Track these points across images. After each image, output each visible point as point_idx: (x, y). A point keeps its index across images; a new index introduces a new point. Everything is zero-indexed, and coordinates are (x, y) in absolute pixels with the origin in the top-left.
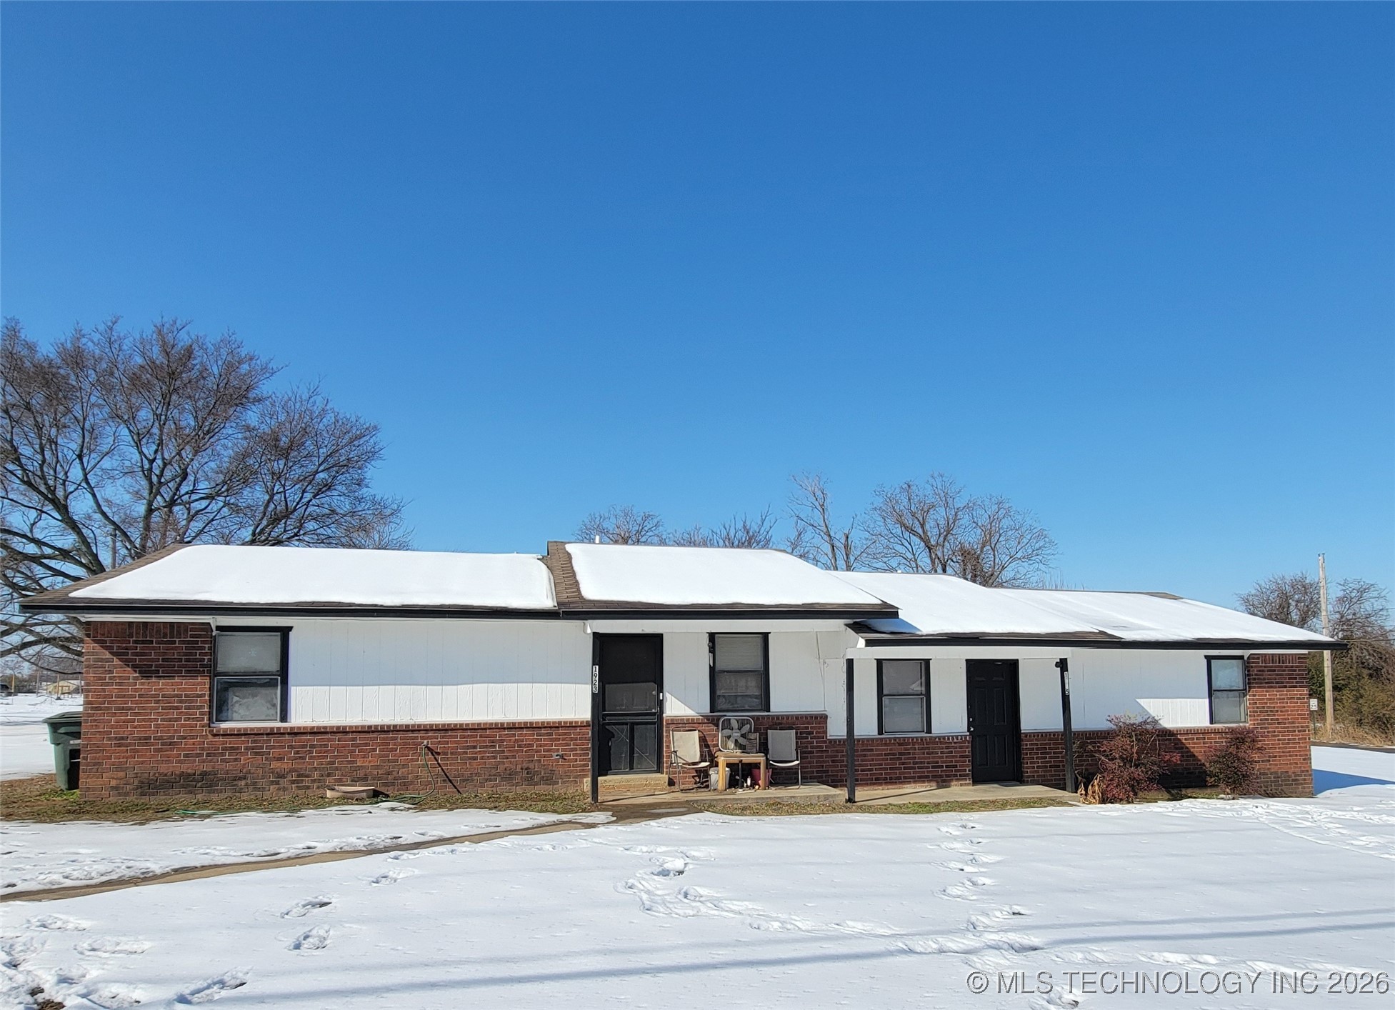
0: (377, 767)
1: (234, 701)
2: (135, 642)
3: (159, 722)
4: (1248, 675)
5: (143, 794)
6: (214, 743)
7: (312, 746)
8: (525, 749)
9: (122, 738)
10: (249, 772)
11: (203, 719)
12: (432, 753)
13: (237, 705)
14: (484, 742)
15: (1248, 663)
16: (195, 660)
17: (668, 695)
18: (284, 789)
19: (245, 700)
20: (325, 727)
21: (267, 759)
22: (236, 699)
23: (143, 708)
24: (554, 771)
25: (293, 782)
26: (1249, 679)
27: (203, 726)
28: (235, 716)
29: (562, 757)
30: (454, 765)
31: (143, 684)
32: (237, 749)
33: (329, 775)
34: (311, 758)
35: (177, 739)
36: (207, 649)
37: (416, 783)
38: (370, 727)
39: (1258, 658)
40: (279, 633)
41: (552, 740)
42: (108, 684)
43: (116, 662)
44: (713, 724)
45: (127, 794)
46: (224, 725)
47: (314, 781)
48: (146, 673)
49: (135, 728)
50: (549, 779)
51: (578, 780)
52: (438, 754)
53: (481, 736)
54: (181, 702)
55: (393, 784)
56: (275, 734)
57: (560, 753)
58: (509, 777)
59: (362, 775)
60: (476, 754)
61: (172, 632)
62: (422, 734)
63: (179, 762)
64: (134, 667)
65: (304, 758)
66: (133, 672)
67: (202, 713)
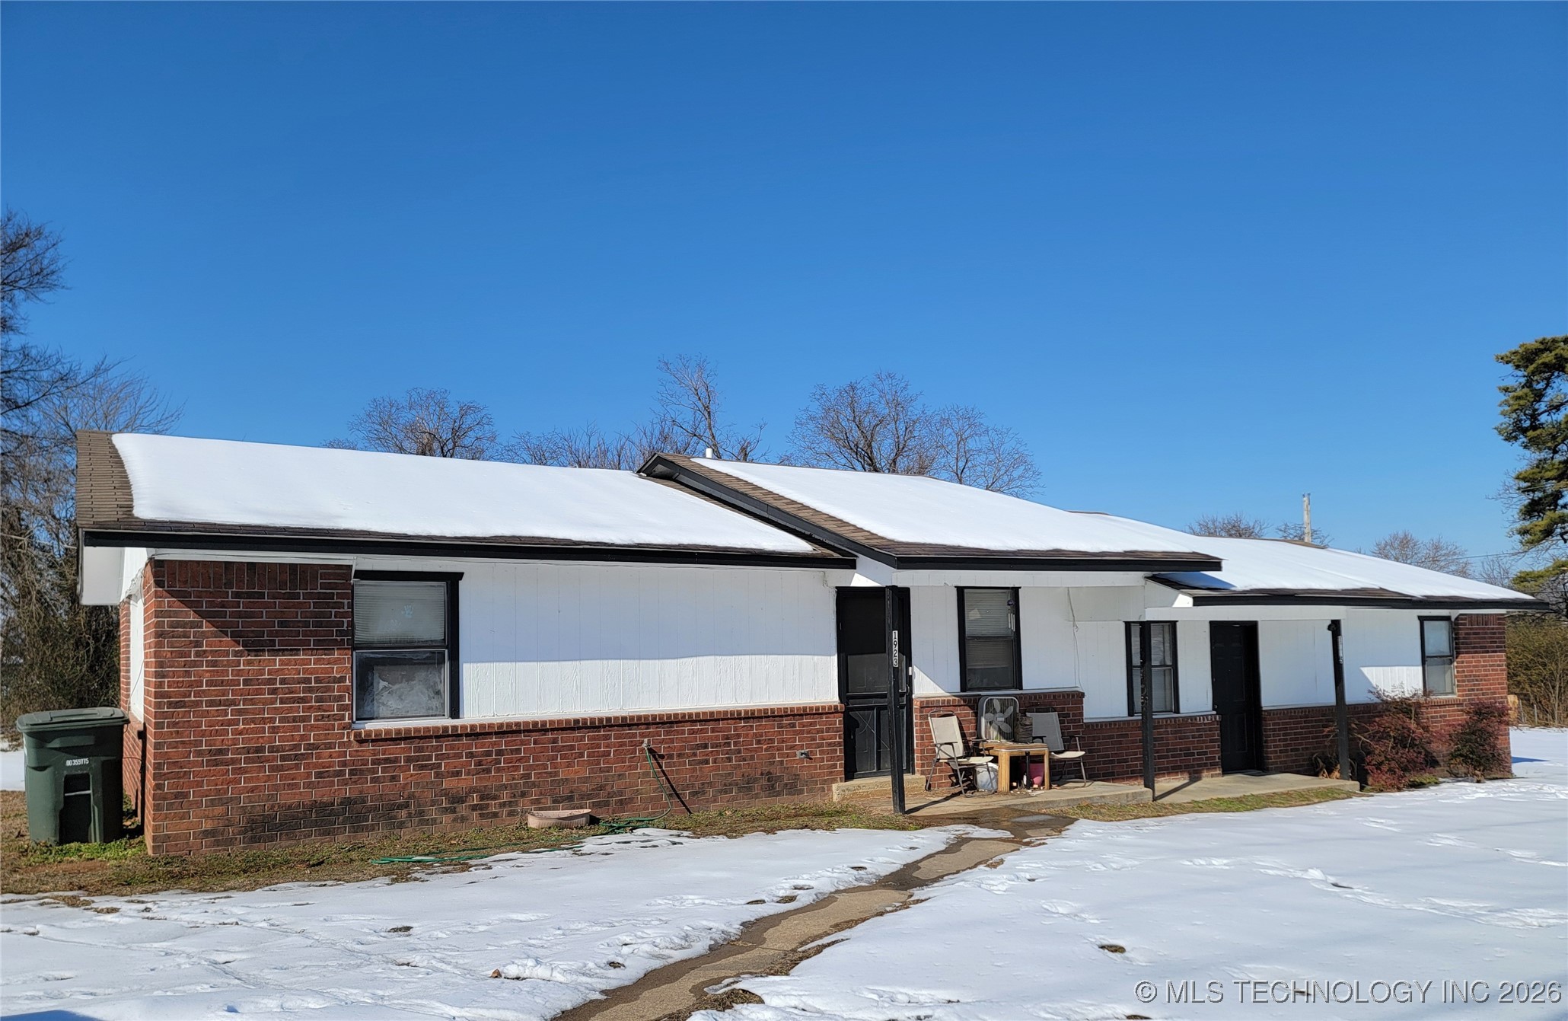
0: (585, 780)
1: (381, 687)
2: (237, 595)
3: (277, 724)
4: (1456, 639)
5: (254, 840)
6: (360, 754)
7: (500, 753)
8: (764, 747)
9: (220, 752)
10: (412, 796)
11: (343, 717)
12: (654, 757)
13: (385, 694)
14: (717, 738)
15: (1455, 625)
16: (330, 624)
17: (916, 669)
18: (463, 819)
19: (397, 686)
20: (518, 724)
21: (437, 775)
22: (383, 684)
23: (252, 702)
24: (798, 775)
25: (474, 808)
26: (1456, 643)
27: (344, 728)
28: (382, 711)
29: (808, 756)
30: (682, 772)
31: (249, 663)
32: (395, 762)
33: (523, 795)
34: (498, 770)
35: (304, 750)
36: (346, 607)
37: (635, 800)
38: (577, 721)
39: (1465, 619)
40: (443, 584)
41: (796, 733)
42: (194, 664)
43: (206, 628)
44: (969, 707)
45: (230, 842)
46: (371, 726)
47: (503, 805)
48: (255, 645)
49: (240, 734)
50: (792, 788)
51: (825, 786)
52: (662, 757)
53: (713, 730)
54: (310, 690)
55: (607, 804)
56: (449, 736)
57: (805, 750)
58: (747, 786)
59: (567, 793)
60: (707, 755)
61: (293, 582)
62: (642, 730)
63: (309, 785)
64: (236, 636)
65: (488, 771)
66: (233, 643)
67: (342, 708)
